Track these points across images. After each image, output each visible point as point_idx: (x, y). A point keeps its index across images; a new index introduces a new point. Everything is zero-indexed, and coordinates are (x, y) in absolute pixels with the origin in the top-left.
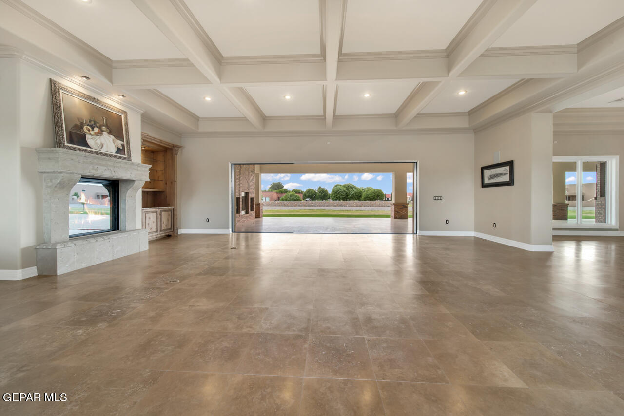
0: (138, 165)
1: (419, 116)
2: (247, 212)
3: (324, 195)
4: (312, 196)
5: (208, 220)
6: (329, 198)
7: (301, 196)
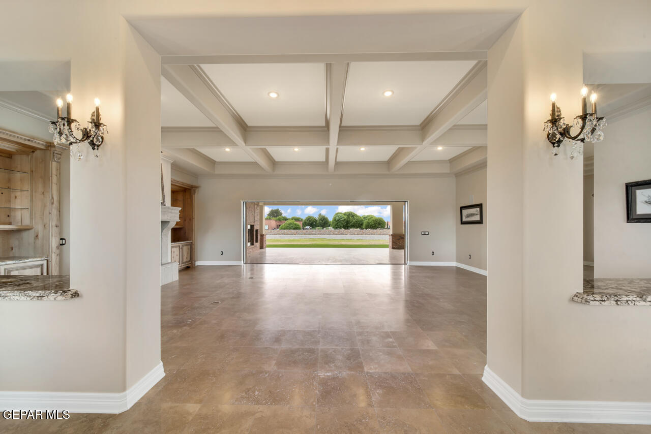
0: (169, 208)
1: (409, 163)
2: (252, 244)
3: (325, 223)
4: (312, 223)
5: (222, 253)
6: (329, 226)
7: (300, 224)
